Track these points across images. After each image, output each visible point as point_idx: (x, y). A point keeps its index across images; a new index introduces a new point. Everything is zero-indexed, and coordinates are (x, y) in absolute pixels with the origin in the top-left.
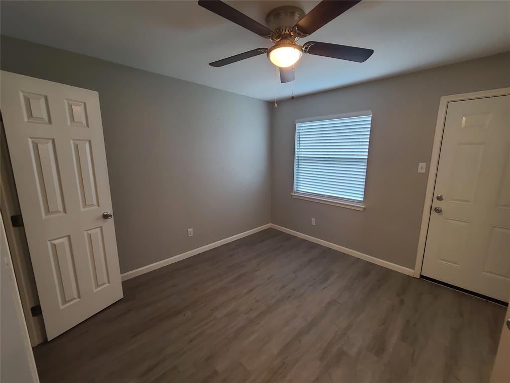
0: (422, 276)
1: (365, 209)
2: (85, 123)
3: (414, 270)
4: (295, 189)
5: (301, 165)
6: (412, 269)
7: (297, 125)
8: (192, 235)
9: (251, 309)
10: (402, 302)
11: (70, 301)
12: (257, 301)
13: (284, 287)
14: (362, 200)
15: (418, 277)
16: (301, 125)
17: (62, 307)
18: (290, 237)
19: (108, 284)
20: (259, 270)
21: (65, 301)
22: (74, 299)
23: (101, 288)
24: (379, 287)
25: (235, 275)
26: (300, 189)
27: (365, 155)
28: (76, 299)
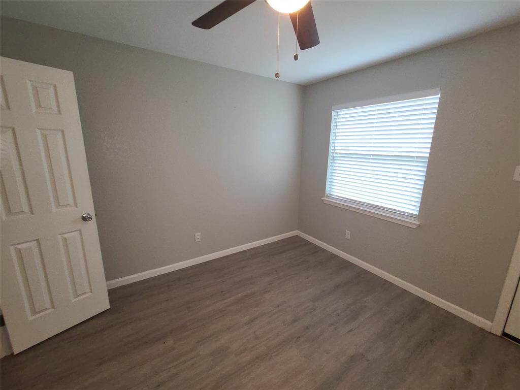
0: (505, 334)
1: (419, 226)
2: (55, 109)
3: (492, 322)
4: (327, 192)
5: (336, 163)
6: (489, 321)
7: (334, 113)
8: (199, 240)
9: (245, 350)
10: (469, 374)
11: (39, 312)
12: (257, 338)
13: (295, 321)
14: (417, 213)
15: (499, 333)
16: (339, 113)
17: (31, 318)
18: (317, 250)
19: (90, 294)
20: (269, 291)
21: (34, 312)
22: (46, 309)
23: (82, 297)
24: (431, 341)
25: (240, 295)
26: (334, 194)
27: (425, 152)
28: (49, 309)
